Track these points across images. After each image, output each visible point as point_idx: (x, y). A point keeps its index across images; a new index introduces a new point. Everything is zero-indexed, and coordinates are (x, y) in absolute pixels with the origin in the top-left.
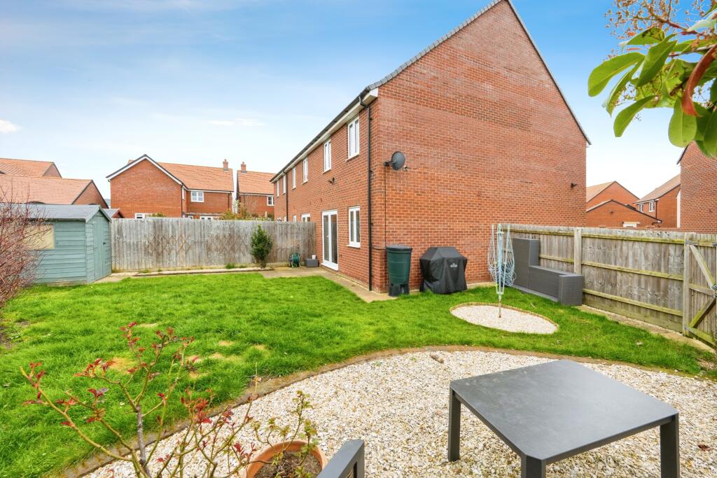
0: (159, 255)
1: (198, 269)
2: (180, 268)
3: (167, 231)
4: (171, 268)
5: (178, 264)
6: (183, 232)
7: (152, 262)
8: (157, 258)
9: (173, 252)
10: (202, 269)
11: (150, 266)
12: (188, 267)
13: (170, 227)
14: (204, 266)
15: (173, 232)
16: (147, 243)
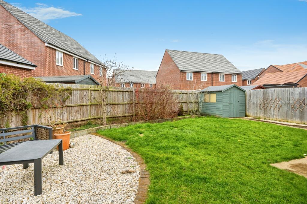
0: (265, 110)
1: (285, 122)
2: (275, 119)
3: (269, 96)
4: (271, 119)
5: (274, 117)
6: (277, 96)
7: (262, 114)
8: (264, 111)
9: (272, 109)
10: (287, 122)
11: (261, 116)
12: (279, 119)
13: (271, 94)
14: (289, 121)
15: (272, 96)
16: (260, 103)
